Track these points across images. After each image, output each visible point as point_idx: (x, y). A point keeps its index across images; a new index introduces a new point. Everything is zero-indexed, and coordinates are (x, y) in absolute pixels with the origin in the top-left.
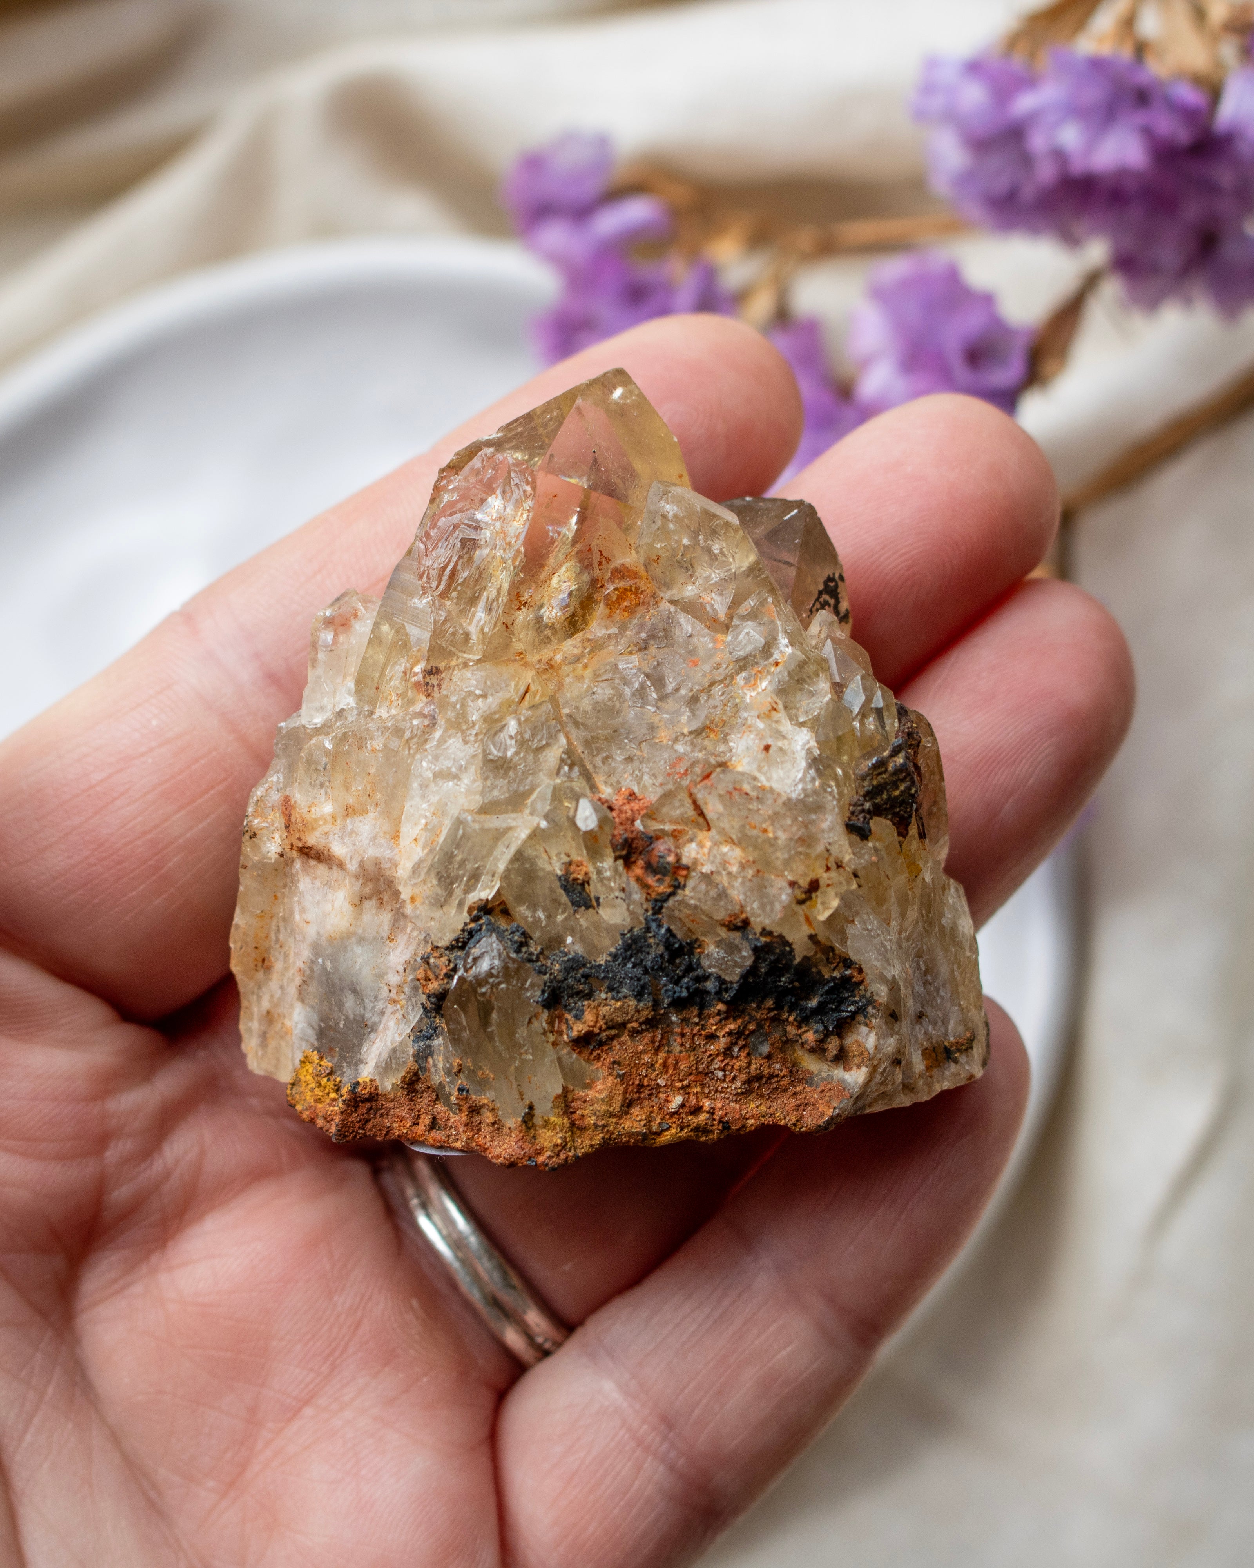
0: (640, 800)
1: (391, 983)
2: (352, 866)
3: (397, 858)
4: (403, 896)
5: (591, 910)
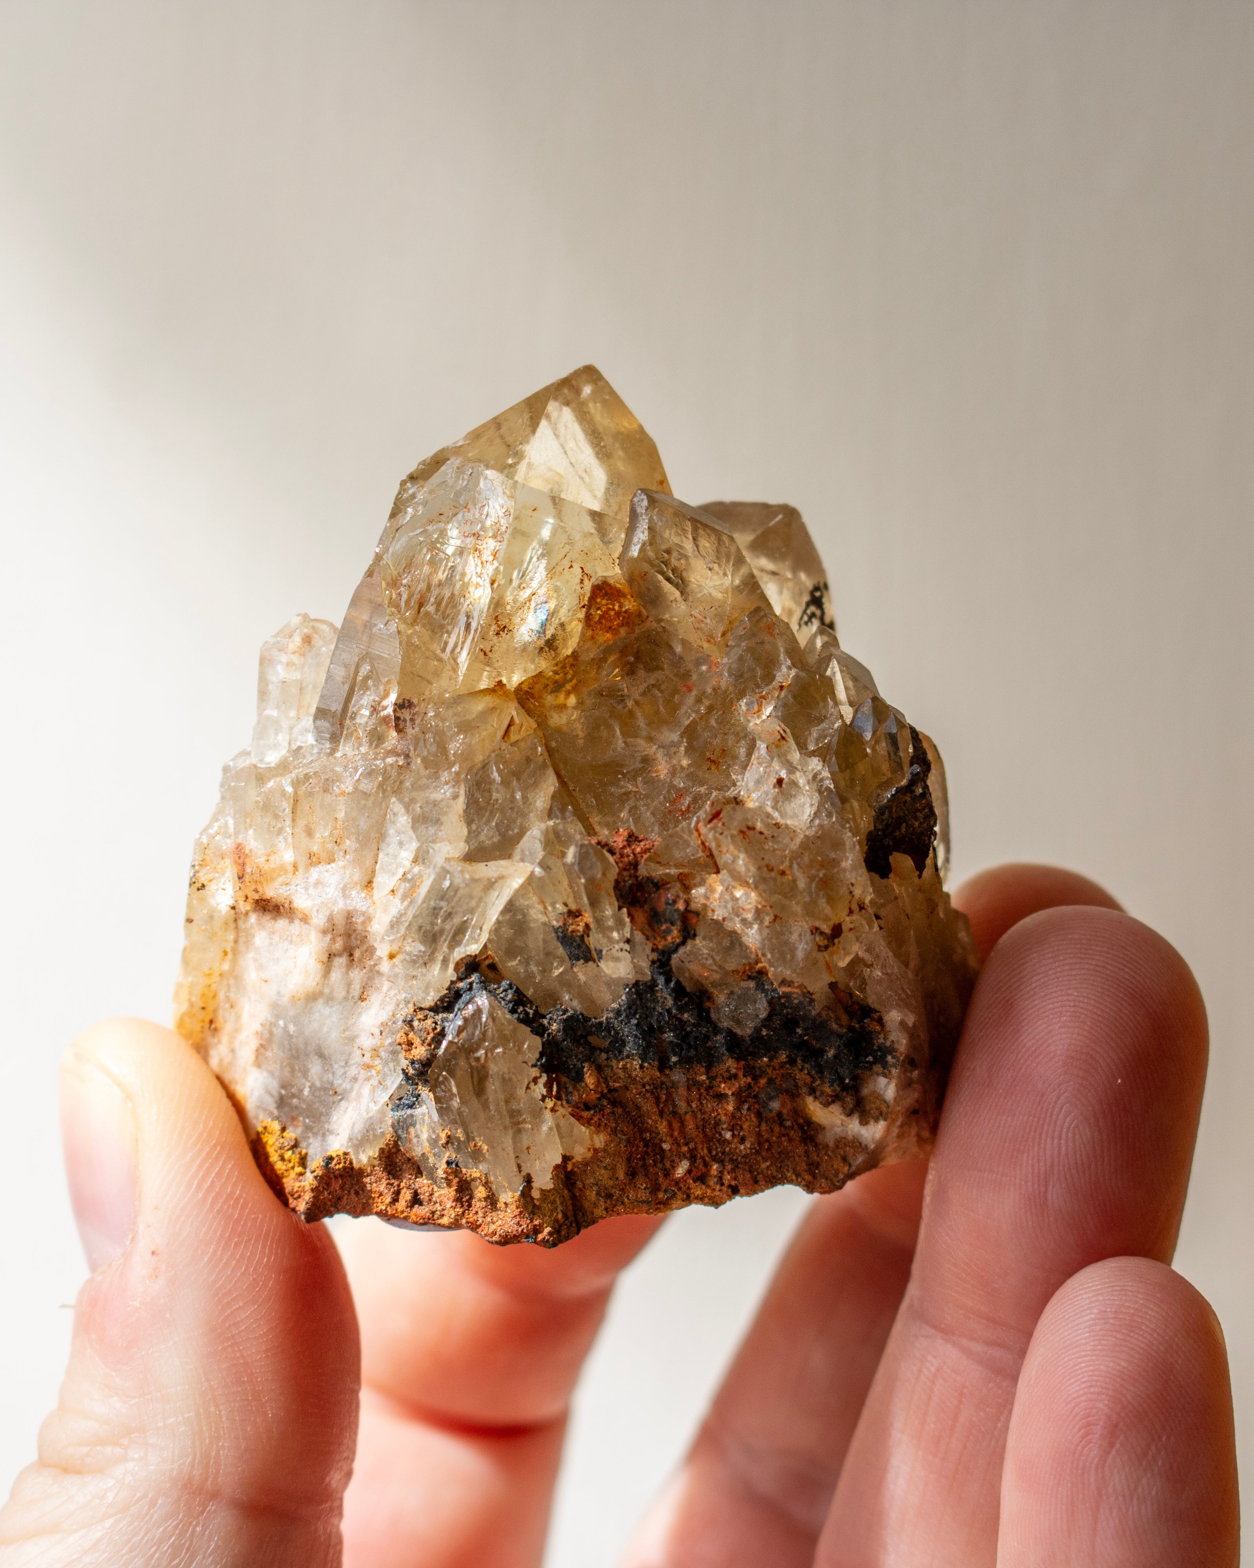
0: (640, 841)
1: (364, 1047)
2: (319, 920)
3: (371, 910)
4: (378, 953)
5: (591, 963)
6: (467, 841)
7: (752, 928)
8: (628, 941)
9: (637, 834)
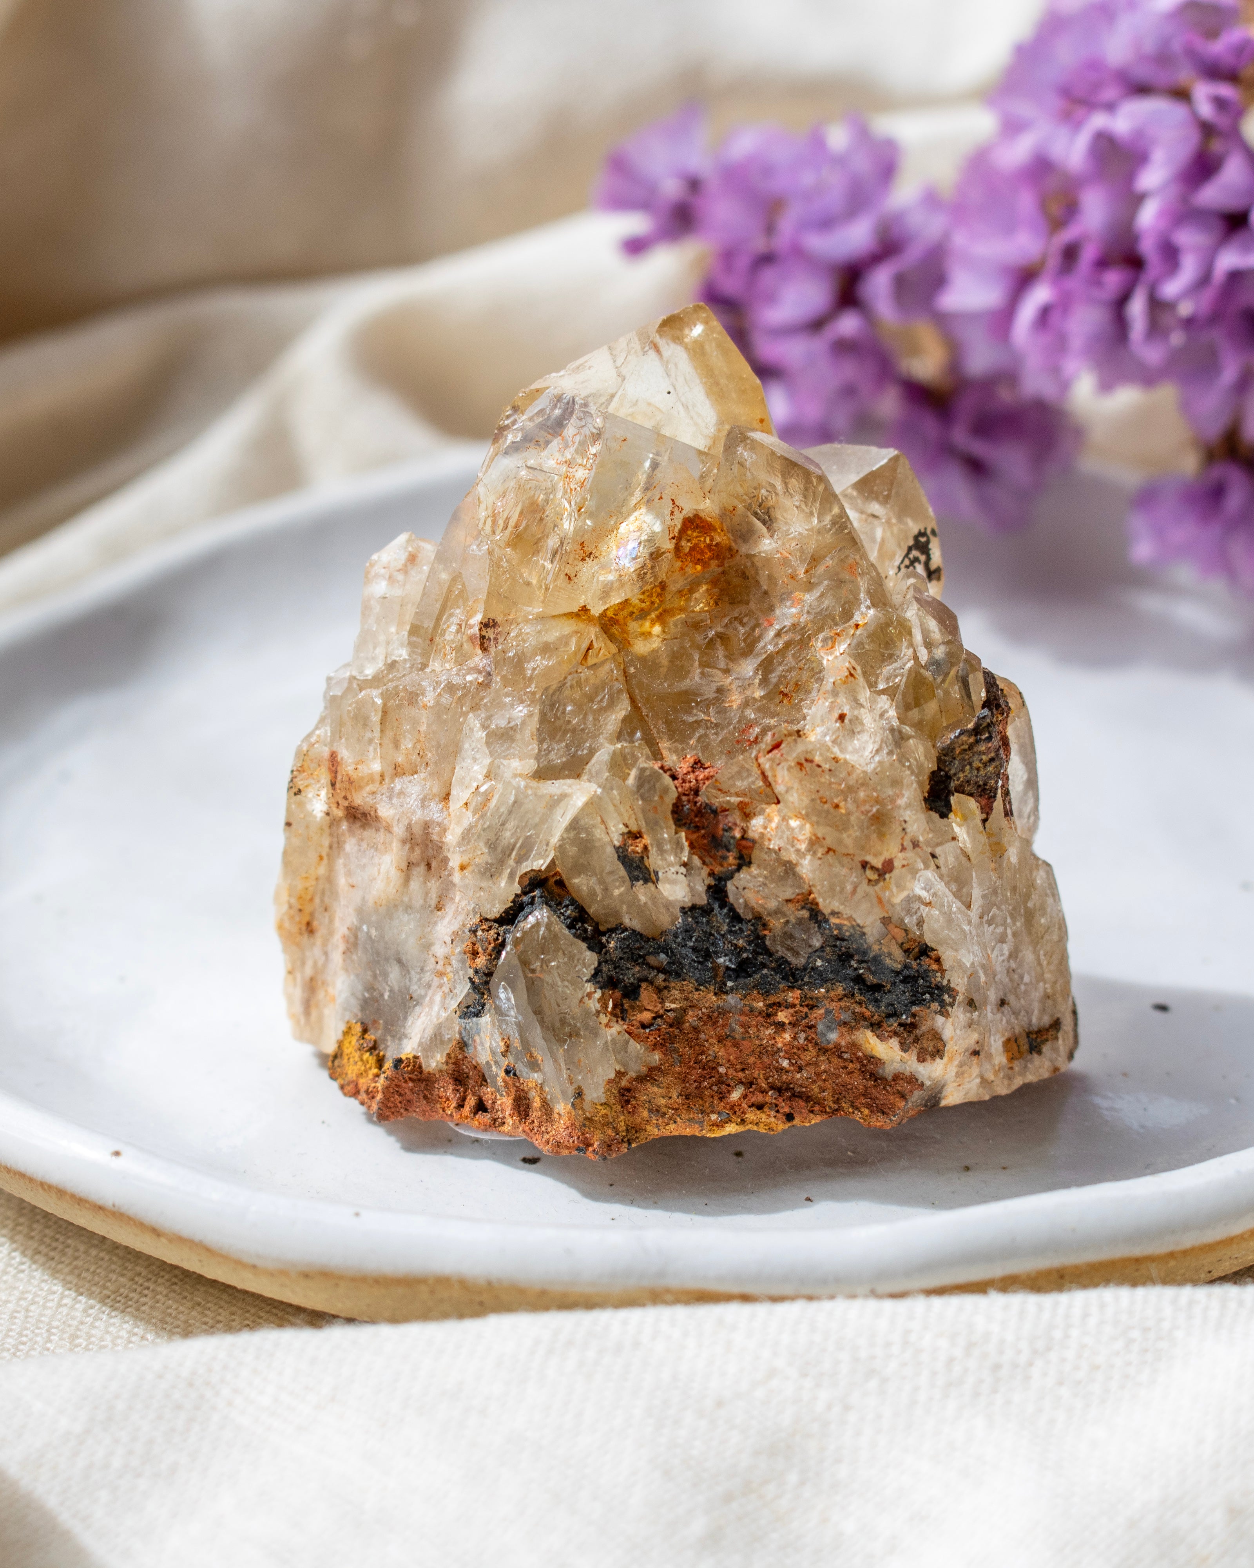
0: (705, 768)
1: (438, 955)
2: (399, 830)
3: (446, 822)
4: (451, 864)
5: (650, 884)
6: (537, 758)
7: (805, 859)
8: (685, 865)
9: (703, 761)
